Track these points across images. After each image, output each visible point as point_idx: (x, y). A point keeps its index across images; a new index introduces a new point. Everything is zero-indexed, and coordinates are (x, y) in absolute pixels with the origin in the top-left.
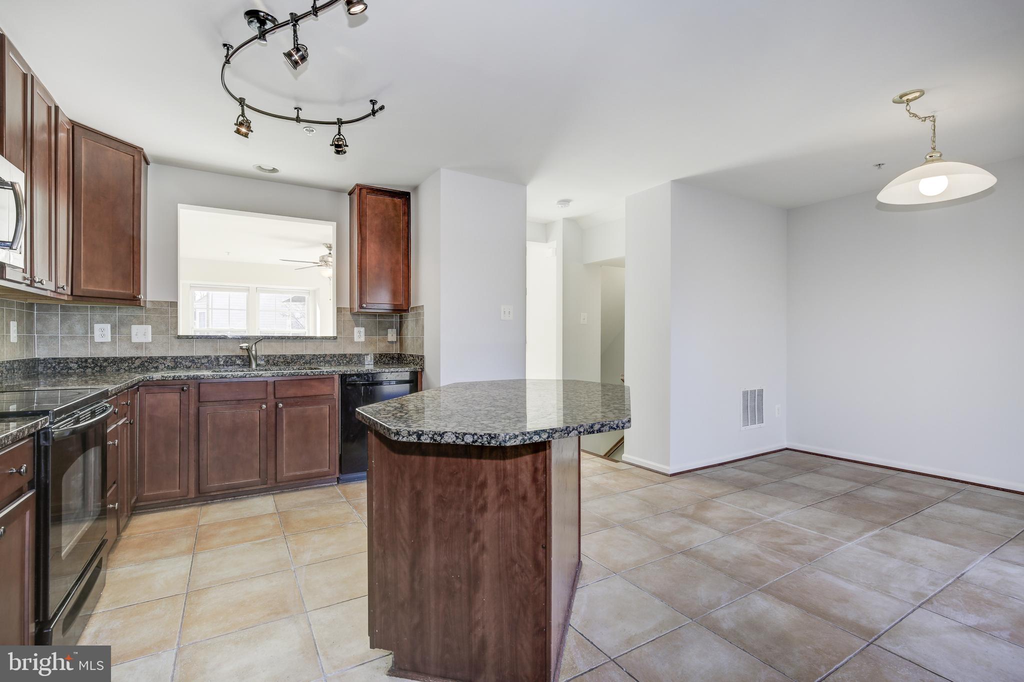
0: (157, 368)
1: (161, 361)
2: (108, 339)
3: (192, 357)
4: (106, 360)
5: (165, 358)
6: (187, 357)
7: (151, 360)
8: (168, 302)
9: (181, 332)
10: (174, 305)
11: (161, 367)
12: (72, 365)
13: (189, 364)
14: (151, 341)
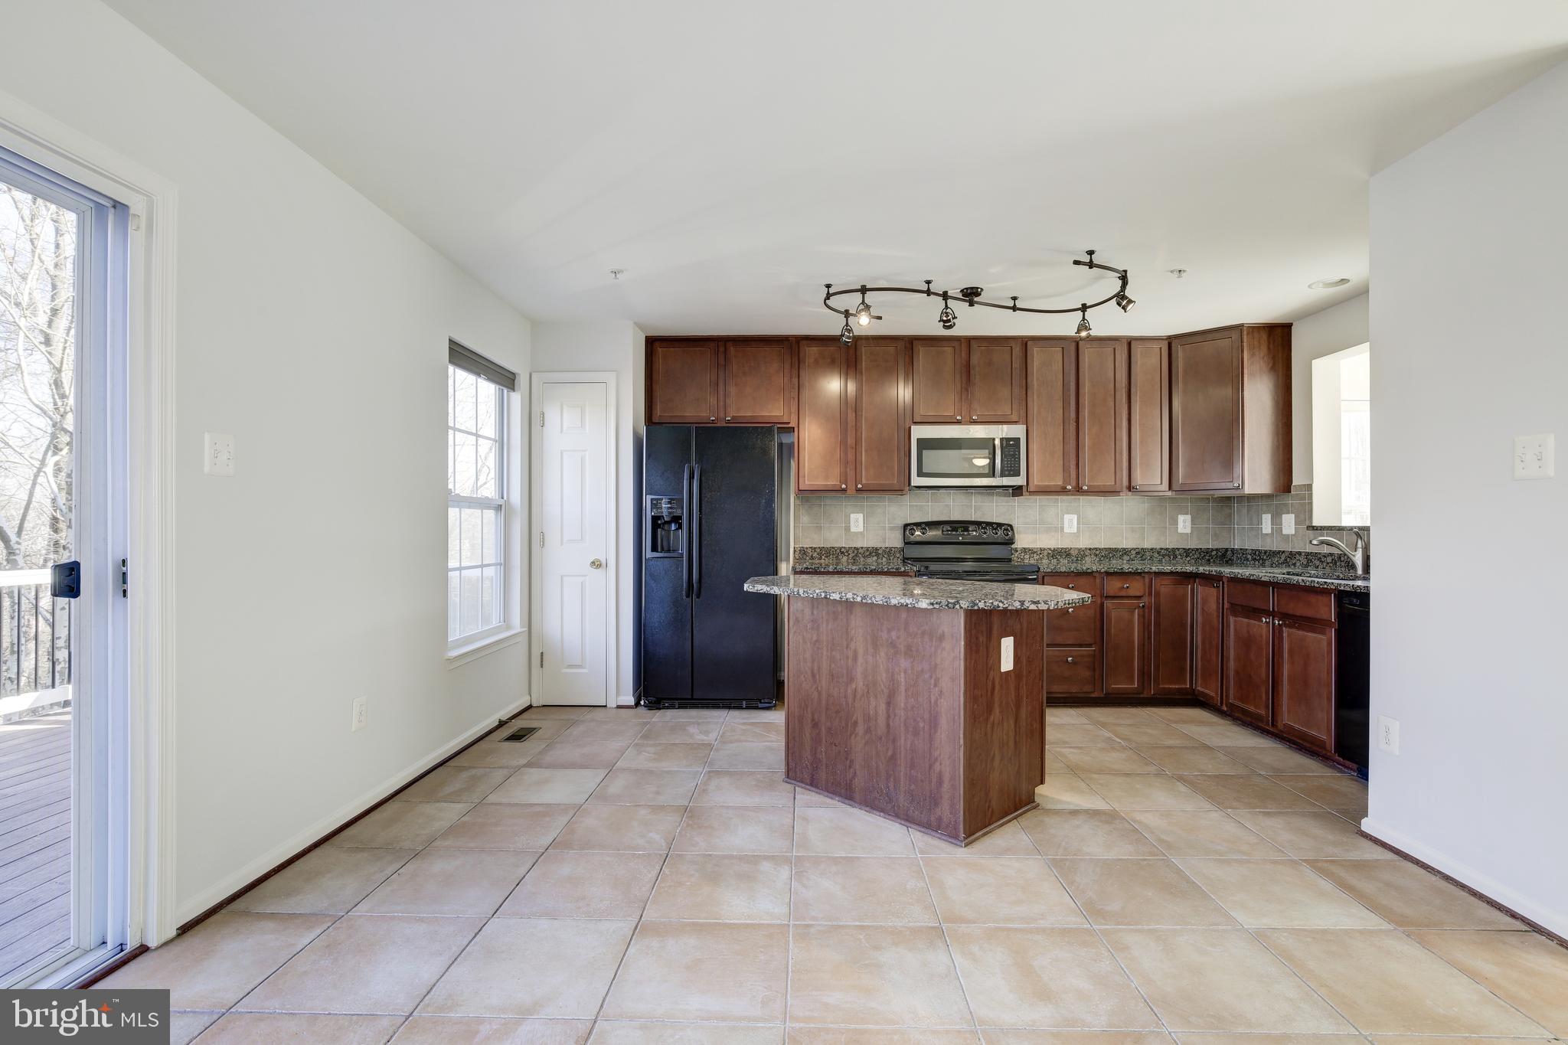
0: (1294, 564)
1: (1297, 557)
2: (1269, 531)
3: (1320, 553)
4: (1266, 552)
5: (1300, 553)
6: (1316, 553)
7: (1292, 555)
8: (1304, 485)
9: (1315, 523)
10: (1309, 487)
11: (1298, 564)
12: (1249, 556)
13: (1317, 563)
14: (1294, 533)
